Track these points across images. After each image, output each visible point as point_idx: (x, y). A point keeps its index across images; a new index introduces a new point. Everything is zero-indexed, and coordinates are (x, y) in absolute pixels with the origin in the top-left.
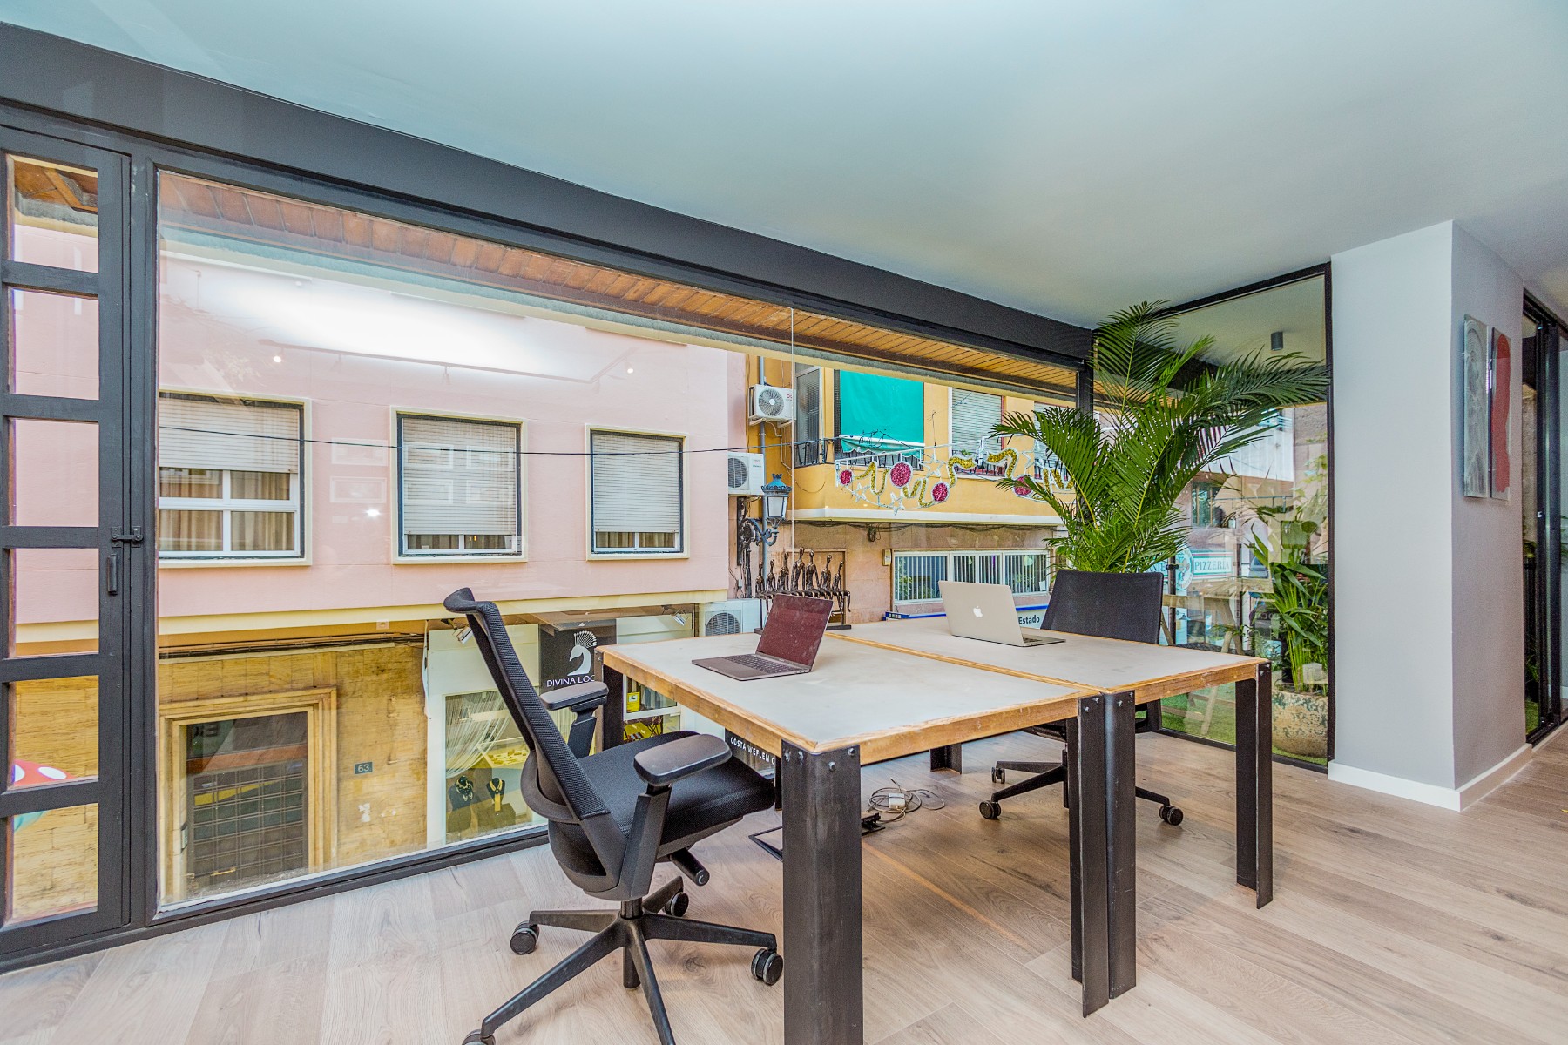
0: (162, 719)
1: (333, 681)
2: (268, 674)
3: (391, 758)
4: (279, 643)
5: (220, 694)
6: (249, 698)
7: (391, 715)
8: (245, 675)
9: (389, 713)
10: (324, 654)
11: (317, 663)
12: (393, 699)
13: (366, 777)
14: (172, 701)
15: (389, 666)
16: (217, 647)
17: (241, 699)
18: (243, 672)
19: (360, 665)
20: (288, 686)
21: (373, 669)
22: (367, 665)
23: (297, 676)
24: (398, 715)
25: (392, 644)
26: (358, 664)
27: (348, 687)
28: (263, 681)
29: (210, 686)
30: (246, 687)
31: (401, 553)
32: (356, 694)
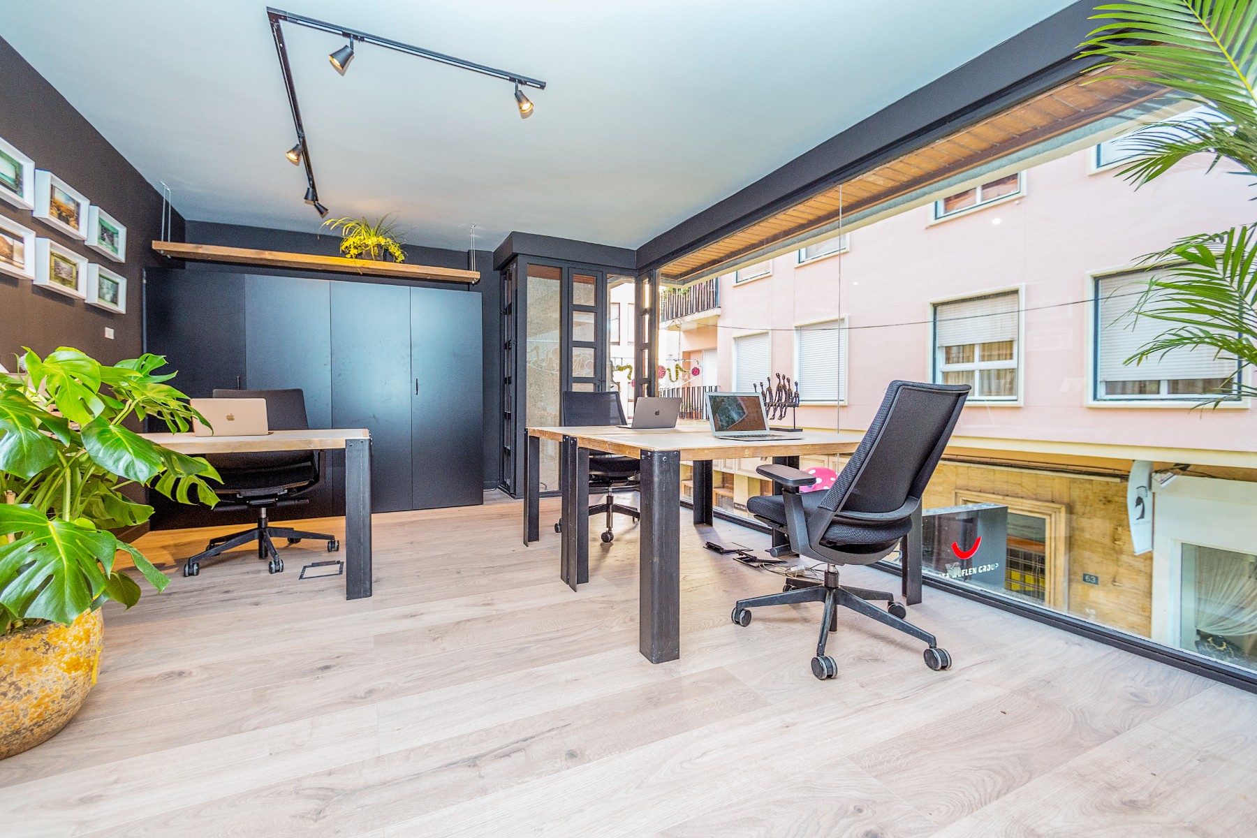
0: (961, 499)
1: (1066, 500)
2: (1020, 484)
3: (1116, 580)
4: (1030, 464)
5: (992, 491)
6: (1007, 498)
7: (1117, 542)
8: (1007, 482)
9: (1115, 540)
10: (1061, 477)
11: (1056, 484)
12: (1120, 529)
13: (1092, 587)
14: (968, 490)
15: (1116, 499)
16: (993, 460)
17: (1001, 497)
18: (1006, 480)
19: (1089, 492)
20: (1033, 497)
21: (1101, 498)
22: (1095, 493)
23: (1040, 491)
24: (1124, 545)
25: (1118, 480)
26: (1087, 491)
27: (1079, 508)
28: (1018, 490)
29: (987, 485)
30: (1007, 490)
31: (1095, 398)
32: (1086, 516)
